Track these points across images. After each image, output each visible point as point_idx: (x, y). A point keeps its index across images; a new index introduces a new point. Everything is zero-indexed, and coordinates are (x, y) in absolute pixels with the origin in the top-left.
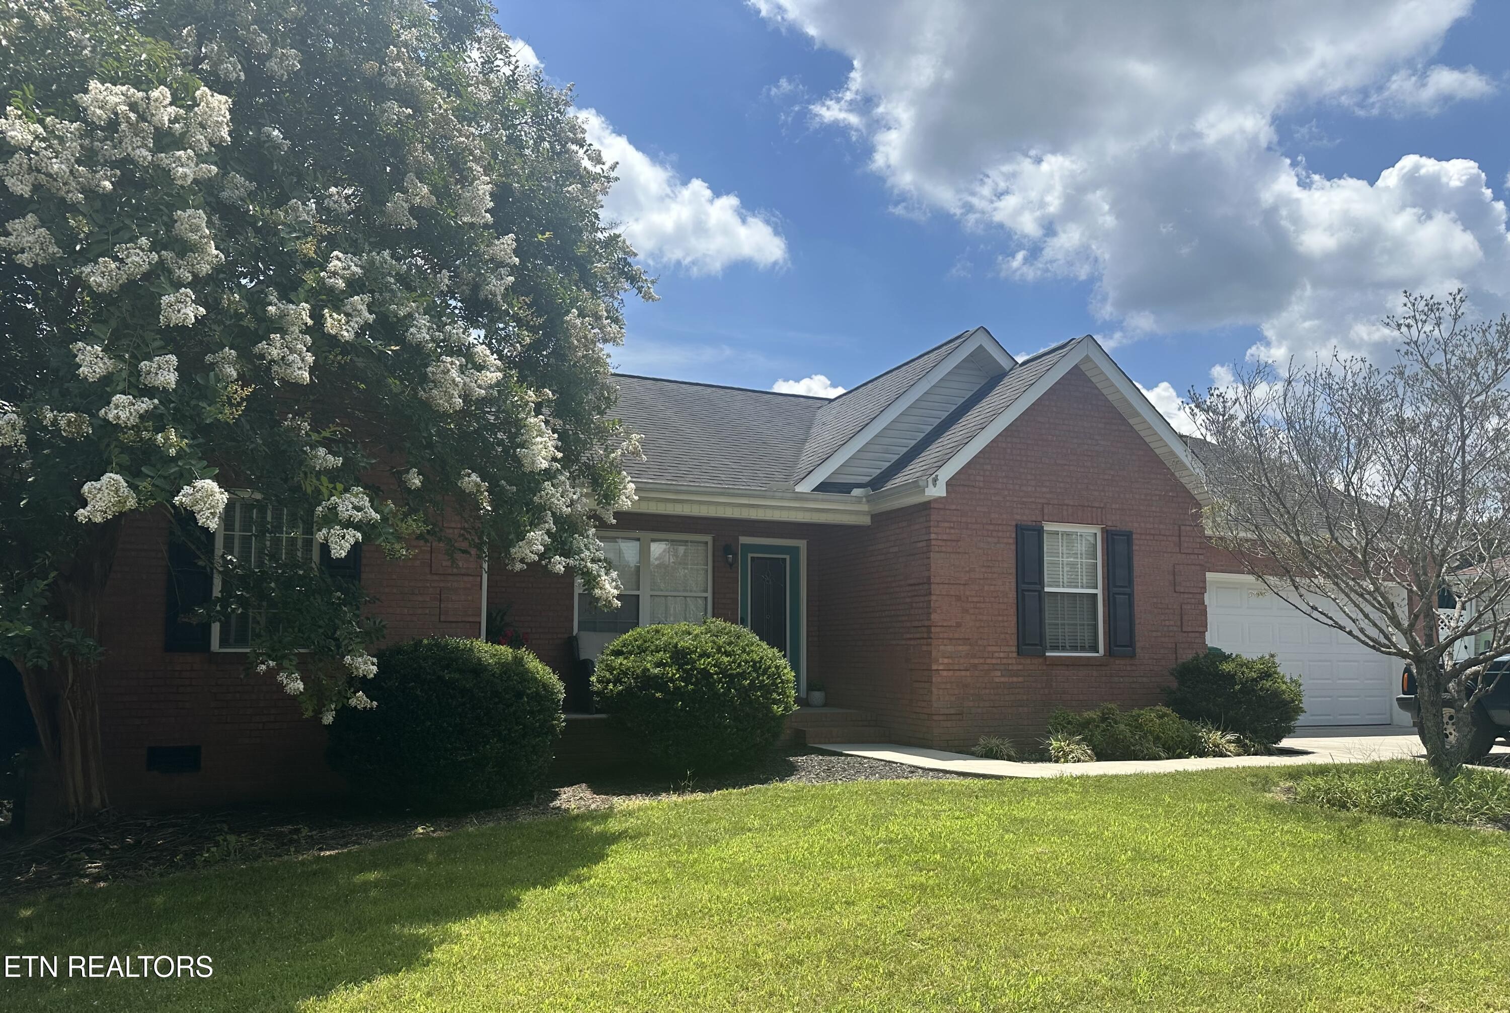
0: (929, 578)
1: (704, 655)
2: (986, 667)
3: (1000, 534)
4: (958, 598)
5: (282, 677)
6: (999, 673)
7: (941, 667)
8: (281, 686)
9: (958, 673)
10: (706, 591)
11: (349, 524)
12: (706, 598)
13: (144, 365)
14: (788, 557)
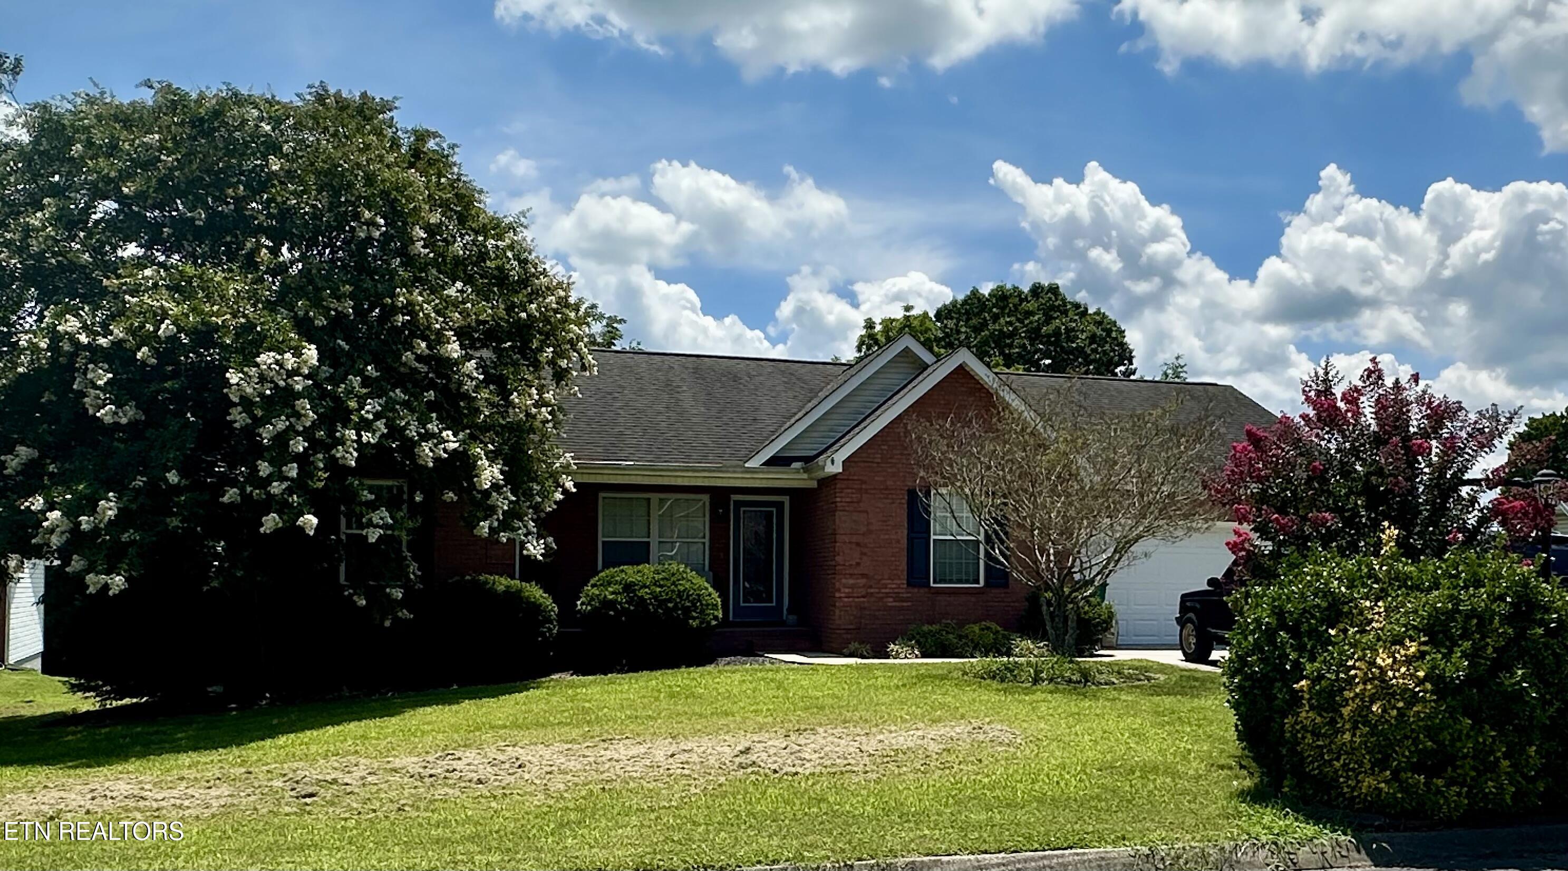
0: (835, 530)
1: (645, 586)
2: (881, 595)
3: (894, 496)
4: (858, 544)
5: (355, 598)
6: (891, 600)
7: (843, 595)
8: (355, 602)
9: (857, 600)
10: (704, 537)
11: (377, 526)
12: (704, 543)
13: (284, 468)
14: (774, 510)
